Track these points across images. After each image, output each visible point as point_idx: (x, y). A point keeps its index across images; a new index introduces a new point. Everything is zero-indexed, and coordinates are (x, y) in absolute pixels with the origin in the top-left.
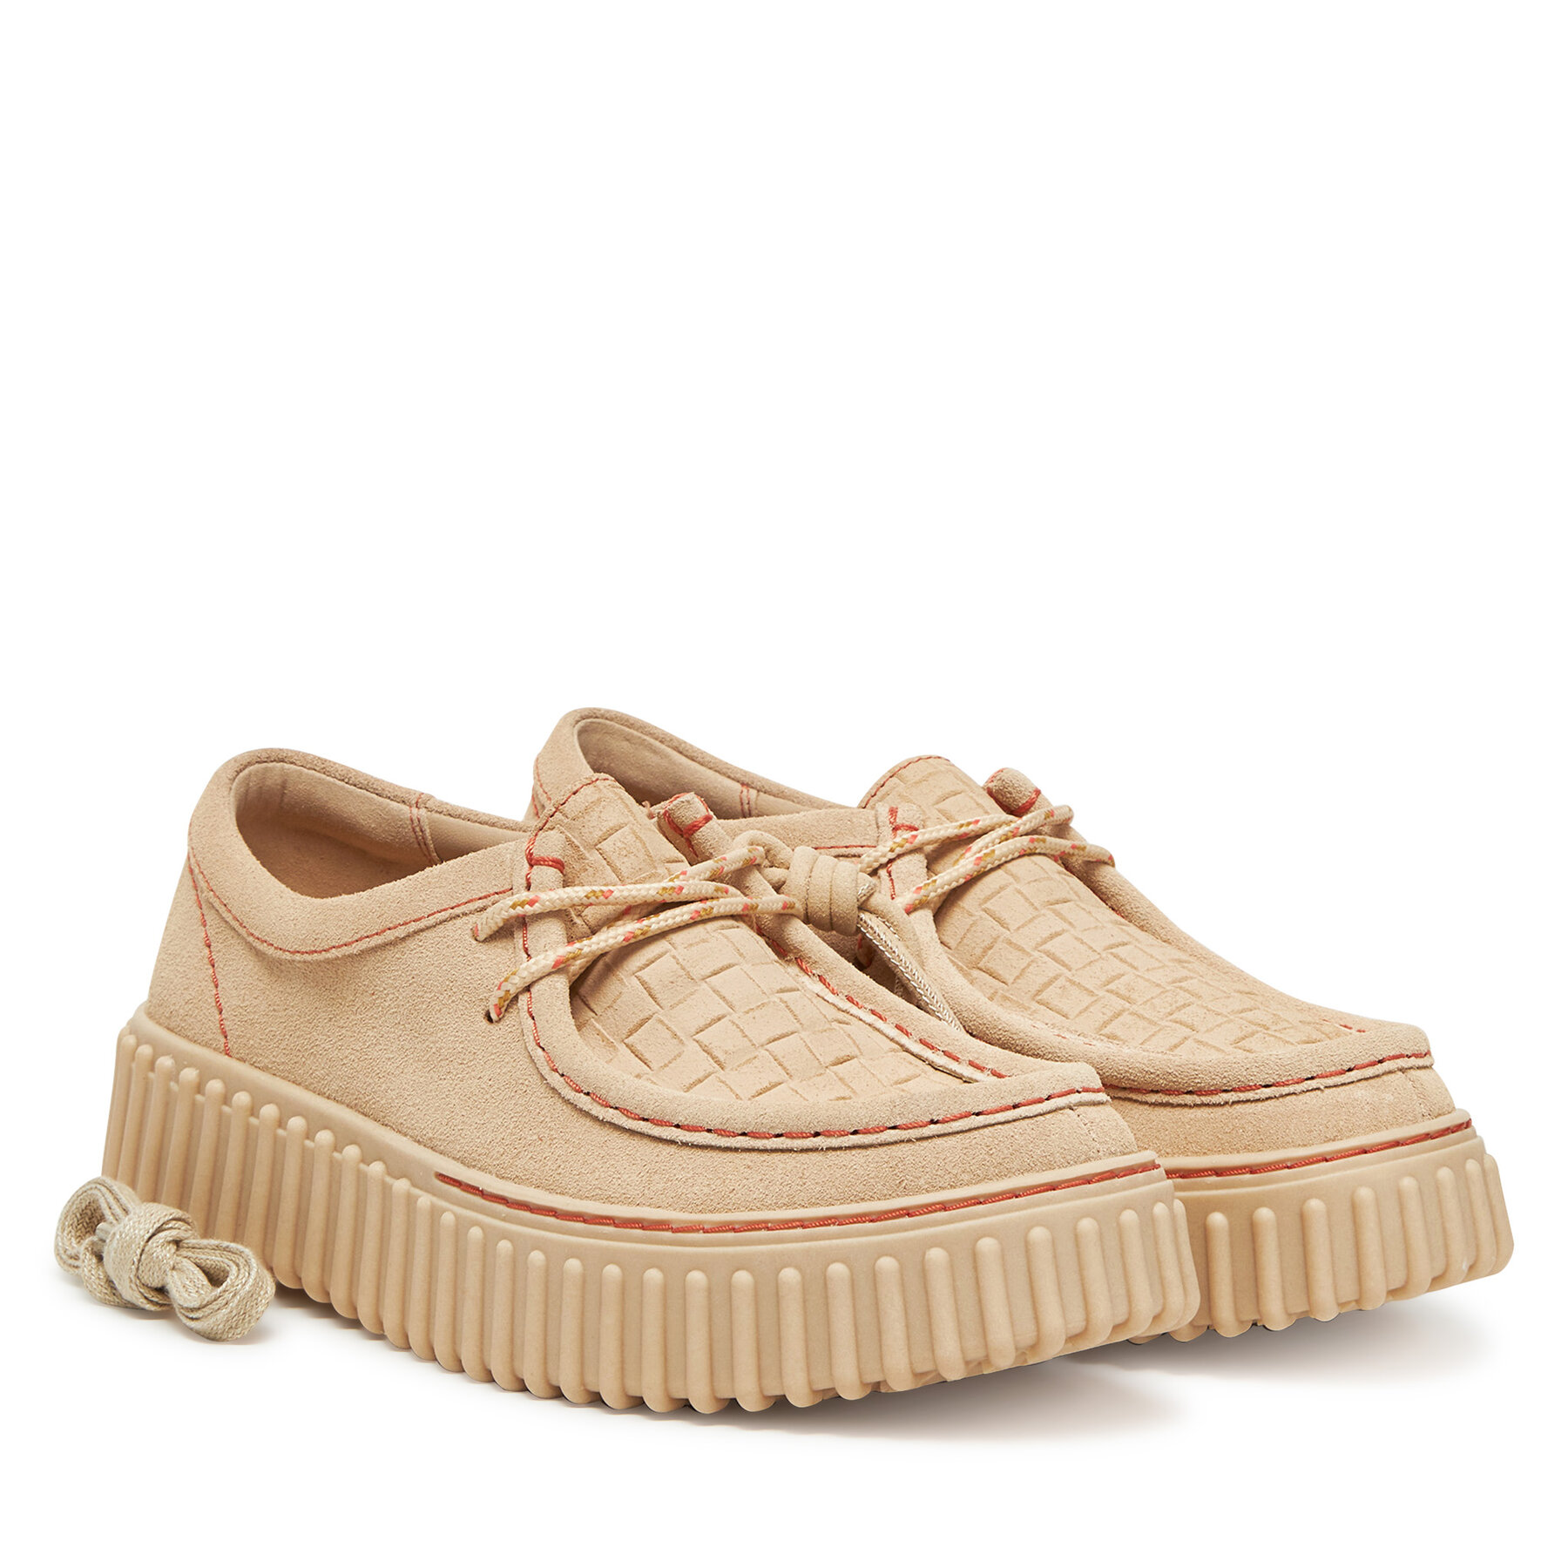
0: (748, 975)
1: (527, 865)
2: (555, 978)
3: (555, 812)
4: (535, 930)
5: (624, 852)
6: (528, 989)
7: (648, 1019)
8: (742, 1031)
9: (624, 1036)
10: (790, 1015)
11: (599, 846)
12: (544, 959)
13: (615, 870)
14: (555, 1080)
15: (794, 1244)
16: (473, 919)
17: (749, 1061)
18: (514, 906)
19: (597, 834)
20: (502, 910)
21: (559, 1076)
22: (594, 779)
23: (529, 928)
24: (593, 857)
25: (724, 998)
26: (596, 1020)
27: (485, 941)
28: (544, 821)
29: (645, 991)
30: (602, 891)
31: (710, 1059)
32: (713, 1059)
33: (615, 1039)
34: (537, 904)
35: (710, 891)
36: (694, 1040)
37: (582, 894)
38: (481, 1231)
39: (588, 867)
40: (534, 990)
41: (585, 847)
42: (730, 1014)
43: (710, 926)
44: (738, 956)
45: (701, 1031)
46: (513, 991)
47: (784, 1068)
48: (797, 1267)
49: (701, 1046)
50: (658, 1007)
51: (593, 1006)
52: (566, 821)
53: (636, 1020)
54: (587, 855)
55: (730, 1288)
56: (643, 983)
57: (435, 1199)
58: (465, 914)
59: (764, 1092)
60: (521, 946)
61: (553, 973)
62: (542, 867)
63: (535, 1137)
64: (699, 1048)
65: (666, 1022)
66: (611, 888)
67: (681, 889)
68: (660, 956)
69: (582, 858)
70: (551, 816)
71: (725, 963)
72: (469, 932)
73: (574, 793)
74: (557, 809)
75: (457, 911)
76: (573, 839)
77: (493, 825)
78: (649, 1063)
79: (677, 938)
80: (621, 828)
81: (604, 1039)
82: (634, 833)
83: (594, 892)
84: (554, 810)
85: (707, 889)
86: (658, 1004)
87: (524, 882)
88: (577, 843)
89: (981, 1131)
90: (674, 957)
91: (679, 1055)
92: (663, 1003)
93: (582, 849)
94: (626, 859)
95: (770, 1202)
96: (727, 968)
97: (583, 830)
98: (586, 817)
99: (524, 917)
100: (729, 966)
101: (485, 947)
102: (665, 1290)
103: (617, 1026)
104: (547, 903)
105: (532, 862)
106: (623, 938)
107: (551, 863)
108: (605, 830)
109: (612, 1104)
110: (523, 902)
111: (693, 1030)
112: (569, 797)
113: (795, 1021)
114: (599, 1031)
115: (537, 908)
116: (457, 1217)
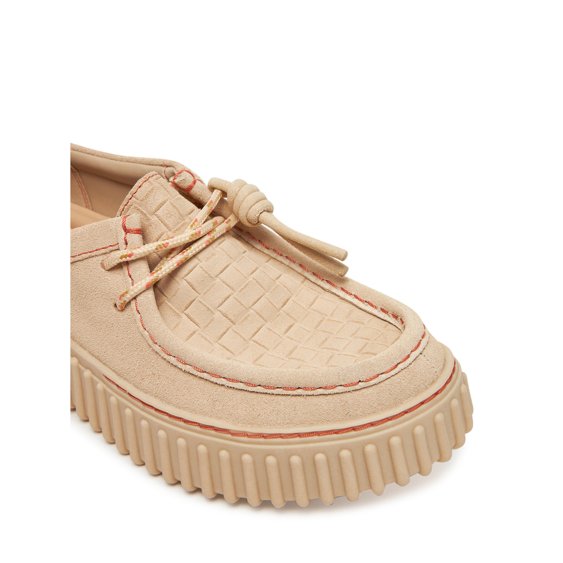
0: (236, 269)
1: (124, 233)
2: (147, 292)
3: (132, 197)
4: (133, 267)
5: (169, 215)
6: (135, 298)
7: (194, 300)
8: (240, 302)
9: (183, 310)
10: (259, 286)
11: (156, 213)
12: (141, 284)
13: (165, 225)
14: (157, 348)
15: (296, 445)
16: (101, 258)
17: (246, 318)
18: (121, 258)
19: (154, 208)
20: (115, 258)
21: (158, 346)
22: (148, 178)
23: (130, 266)
24: (154, 219)
25: (228, 285)
26: (168, 301)
27: (108, 270)
28: (127, 202)
29: (190, 287)
30: (163, 244)
31: (227, 320)
32: (229, 320)
33: (179, 311)
34: (132, 256)
35: (211, 228)
36: (218, 310)
37: (154, 248)
38: (131, 411)
39: (152, 224)
40: (139, 299)
41: (149, 214)
42: (233, 293)
43: (214, 245)
44: (230, 259)
45: (221, 305)
46: (127, 301)
47: (262, 318)
48: (299, 455)
49: (222, 314)
50: (198, 294)
51: (166, 294)
52: (138, 201)
53: (188, 302)
54: (151, 218)
55: (265, 464)
56: (189, 283)
57: (105, 386)
58: (96, 256)
59: (256, 334)
60: (127, 274)
61: (146, 290)
62: (132, 234)
63: (151, 373)
64: (222, 315)
65: (203, 302)
66: (167, 241)
67: (200, 232)
68: (194, 268)
69: (148, 219)
70: (130, 199)
71: (225, 265)
72: (100, 264)
73: (140, 187)
74: (132, 196)
75: (93, 254)
76: (143, 210)
77: (93, 155)
78: (198, 325)
79: (200, 256)
80: (165, 202)
81: (174, 311)
82: (172, 204)
83: (159, 245)
84: (131, 196)
85: (210, 227)
86: (197, 293)
87: (124, 241)
88: (145, 212)
89: (385, 382)
90: (201, 267)
91: (212, 320)
92: (200, 292)
93: (148, 215)
94: (170, 219)
95: (280, 422)
96: (227, 267)
97: (147, 206)
98: (148, 199)
99: (127, 262)
100: (228, 266)
101: (109, 273)
102: (231, 460)
103: (179, 305)
104: (138, 255)
105: (127, 231)
106: (177, 264)
107: (135, 232)
108: (157, 205)
109: (188, 363)
110: (126, 255)
111: (217, 305)
112: (137, 189)
113: (262, 288)
114: (171, 307)
115: (133, 258)
116: (118, 400)
